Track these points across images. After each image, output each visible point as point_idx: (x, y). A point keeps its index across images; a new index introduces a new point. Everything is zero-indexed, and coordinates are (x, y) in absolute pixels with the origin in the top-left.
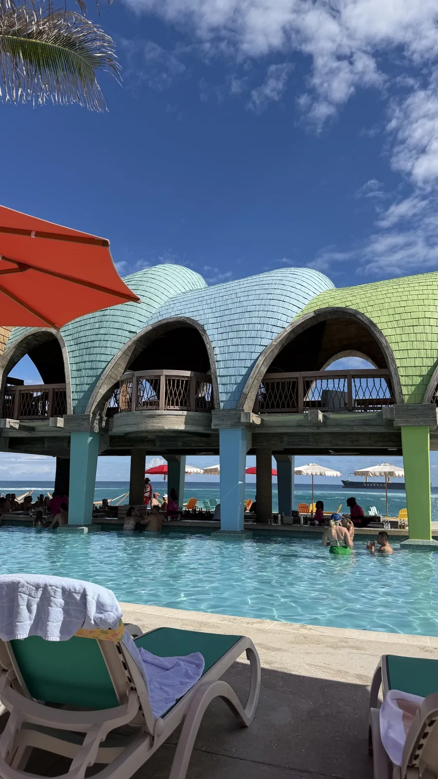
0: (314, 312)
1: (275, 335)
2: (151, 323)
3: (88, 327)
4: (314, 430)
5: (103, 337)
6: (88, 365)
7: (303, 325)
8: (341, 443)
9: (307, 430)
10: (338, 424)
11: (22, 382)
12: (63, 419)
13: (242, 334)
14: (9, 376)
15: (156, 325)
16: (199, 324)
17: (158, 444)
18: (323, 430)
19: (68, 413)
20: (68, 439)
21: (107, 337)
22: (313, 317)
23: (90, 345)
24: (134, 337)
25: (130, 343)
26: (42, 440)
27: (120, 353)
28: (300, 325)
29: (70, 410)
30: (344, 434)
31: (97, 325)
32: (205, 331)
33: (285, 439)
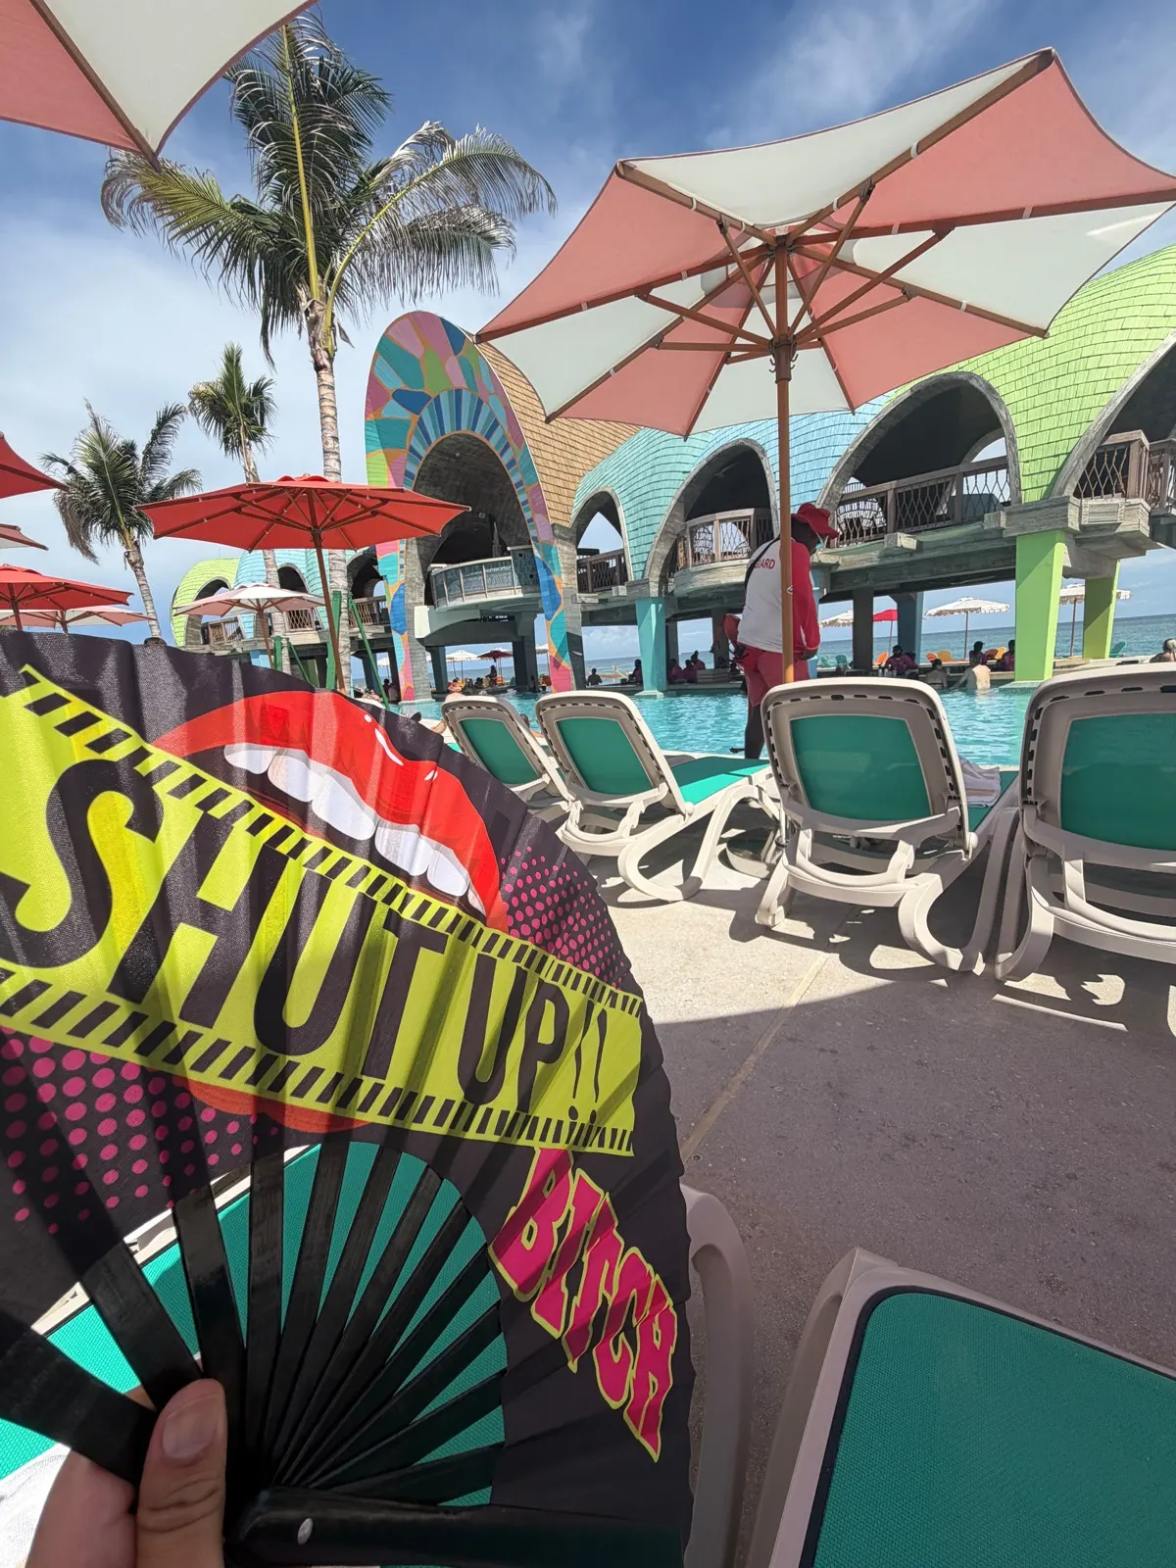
0: (911, 389)
1: (853, 438)
2: (706, 455)
3: (641, 477)
4: (908, 559)
5: (655, 486)
6: (644, 522)
7: (894, 413)
8: (944, 570)
9: (897, 560)
10: (938, 545)
11: (598, 550)
12: (624, 587)
13: (811, 446)
14: (579, 547)
15: (711, 457)
16: (758, 445)
17: (726, 601)
18: (918, 557)
19: (630, 580)
20: (633, 607)
21: (659, 485)
22: (909, 397)
23: (644, 497)
24: (687, 478)
25: (683, 487)
26: (615, 610)
27: (674, 502)
28: (890, 414)
29: (631, 577)
30: (948, 557)
31: (649, 473)
32: (763, 452)
33: (871, 574)
